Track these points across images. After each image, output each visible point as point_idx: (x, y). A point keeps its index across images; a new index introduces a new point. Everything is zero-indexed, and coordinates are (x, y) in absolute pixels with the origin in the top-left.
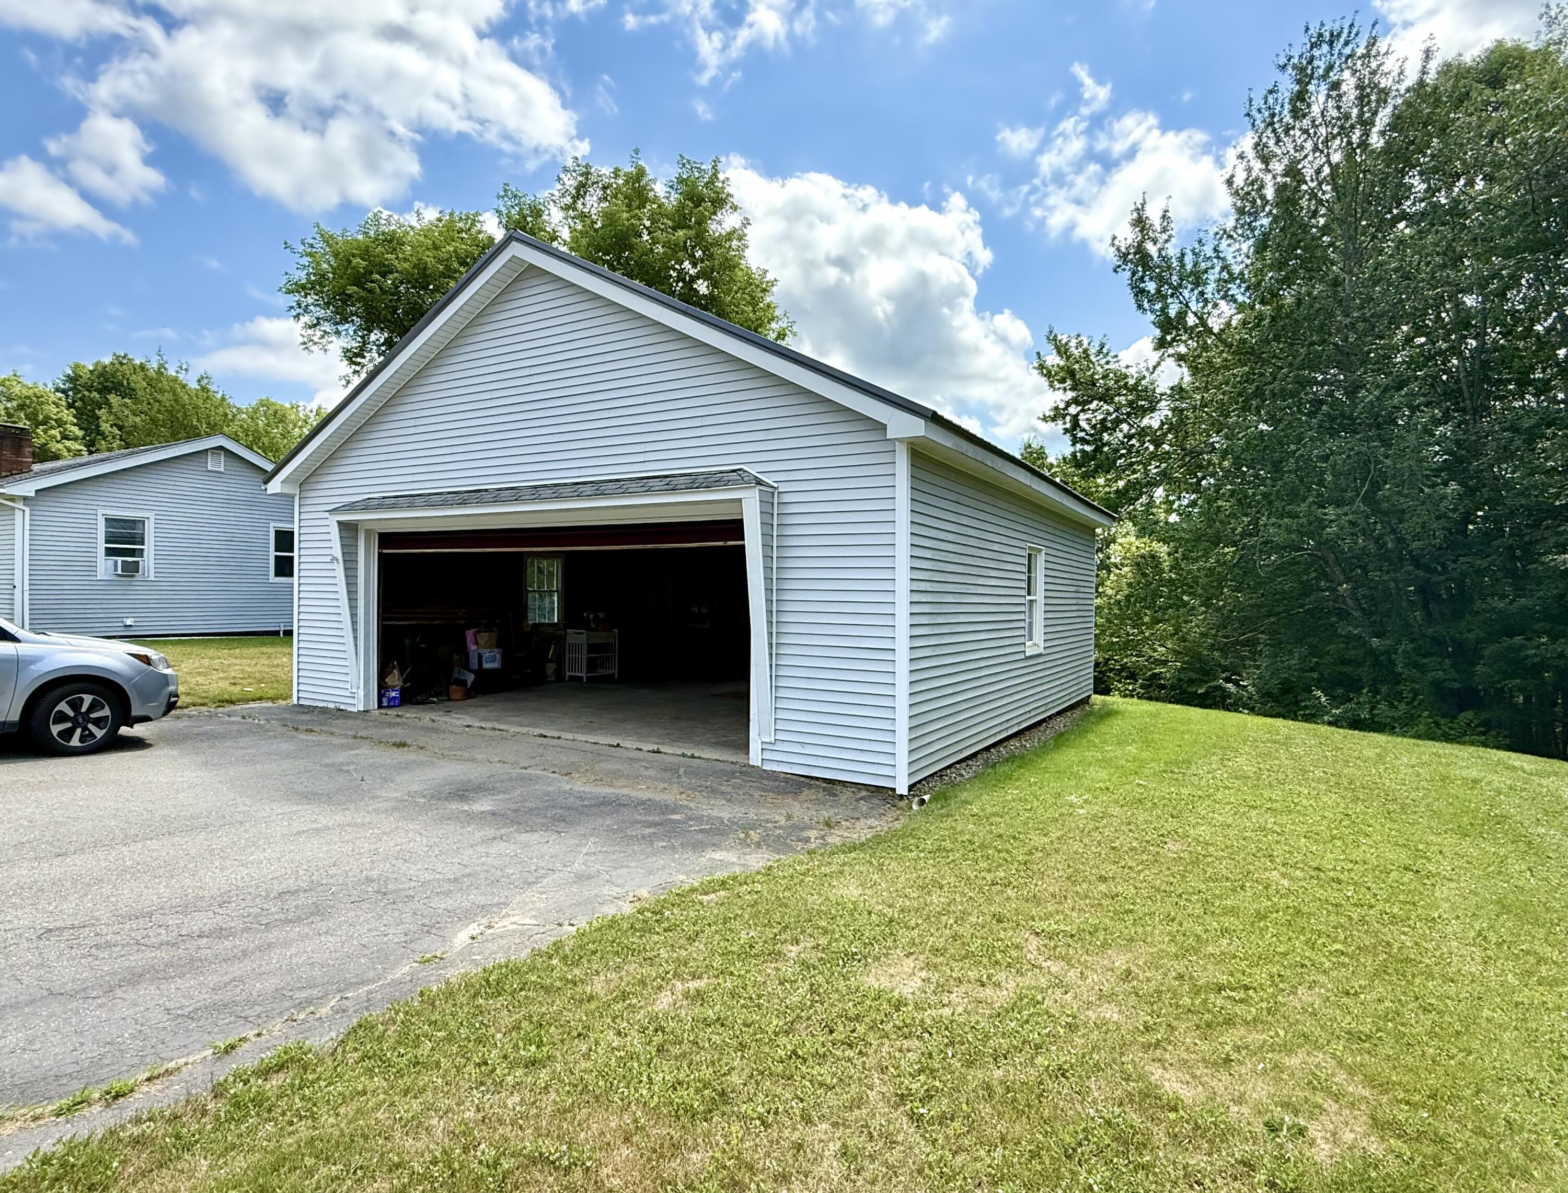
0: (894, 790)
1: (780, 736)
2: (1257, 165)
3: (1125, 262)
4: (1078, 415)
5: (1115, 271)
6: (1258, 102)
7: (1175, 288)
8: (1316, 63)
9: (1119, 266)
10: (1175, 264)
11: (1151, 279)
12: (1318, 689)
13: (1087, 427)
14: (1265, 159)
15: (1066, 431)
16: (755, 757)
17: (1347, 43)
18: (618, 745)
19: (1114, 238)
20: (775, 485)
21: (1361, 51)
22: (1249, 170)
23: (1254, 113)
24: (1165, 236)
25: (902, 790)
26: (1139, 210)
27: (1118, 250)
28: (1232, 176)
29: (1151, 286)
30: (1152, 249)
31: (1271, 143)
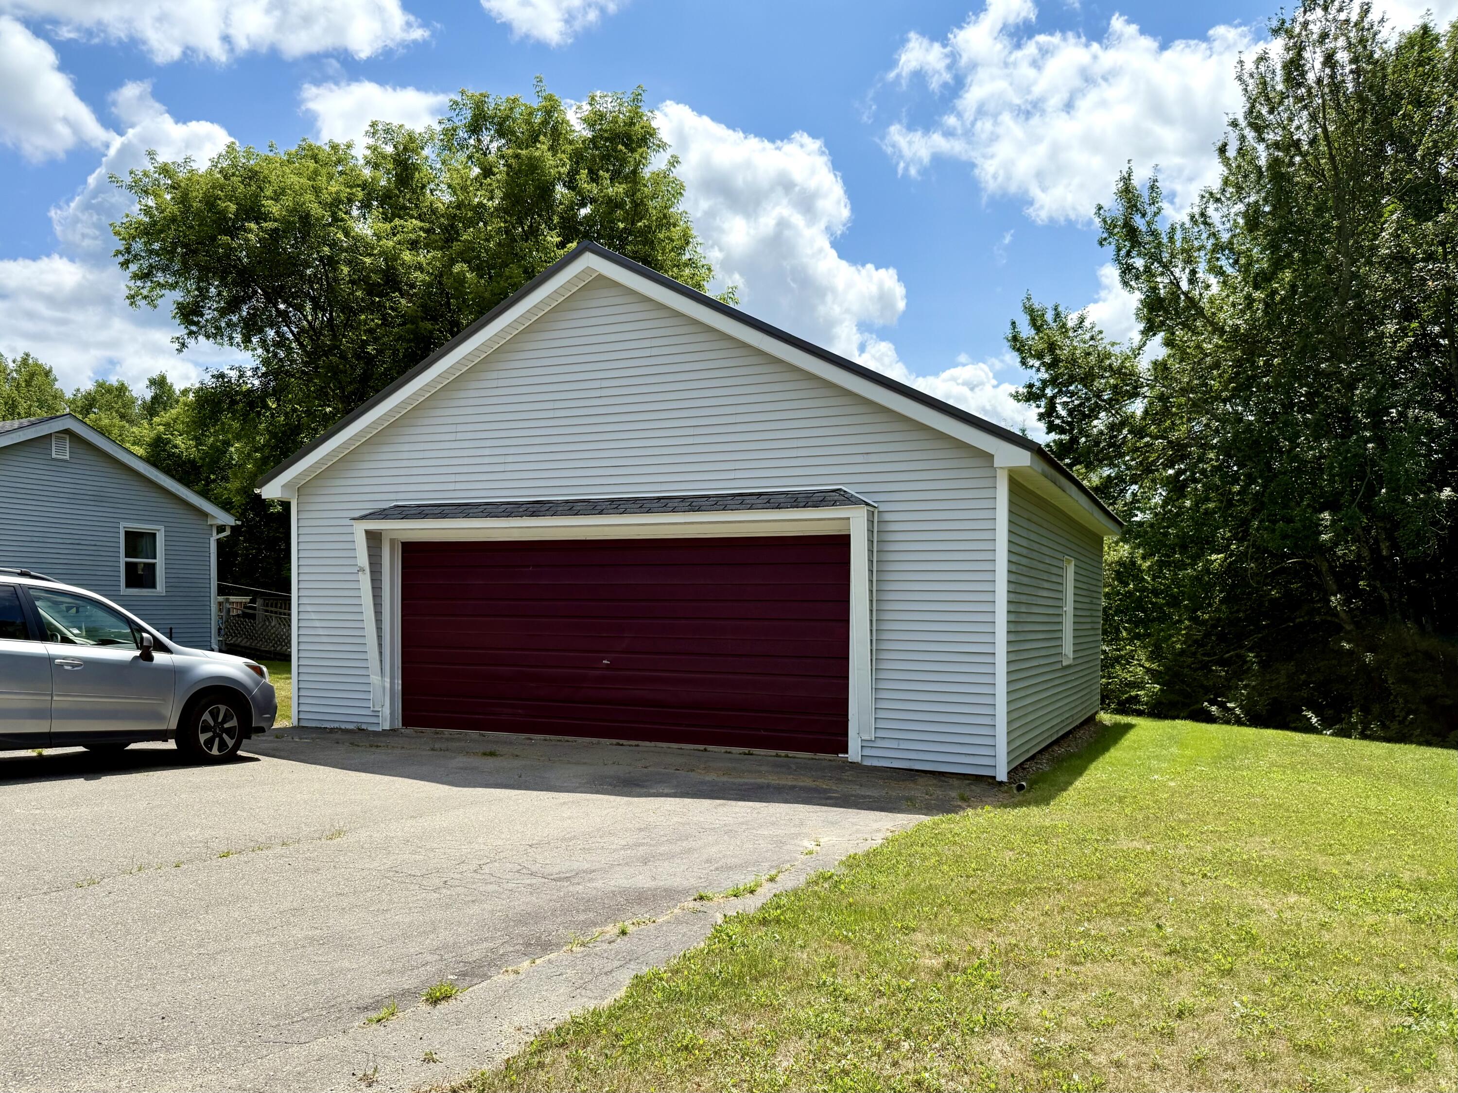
0: (994, 778)
1: (880, 734)
2: (1250, 134)
3: (1111, 234)
4: (1054, 397)
5: (1101, 244)
6: (1250, 66)
7: (1165, 266)
8: (1311, 26)
9: (1105, 239)
10: (1165, 240)
11: (1139, 255)
12: (1308, 710)
13: (1064, 413)
14: (1259, 129)
15: (1041, 417)
16: (854, 753)
17: (1340, 10)
18: (705, 750)
19: (1100, 208)
20: (876, 505)
21: (1354, 17)
22: (1243, 138)
23: (1246, 77)
24: (1154, 209)
25: (1002, 775)
26: (1127, 180)
27: (1104, 221)
28: (1225, 145)
29: (1139, 263)
30: (1139, 222)
31: (1264, 111)
